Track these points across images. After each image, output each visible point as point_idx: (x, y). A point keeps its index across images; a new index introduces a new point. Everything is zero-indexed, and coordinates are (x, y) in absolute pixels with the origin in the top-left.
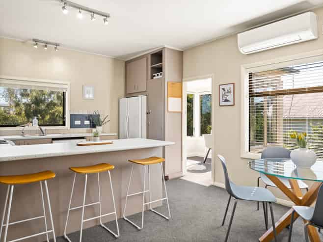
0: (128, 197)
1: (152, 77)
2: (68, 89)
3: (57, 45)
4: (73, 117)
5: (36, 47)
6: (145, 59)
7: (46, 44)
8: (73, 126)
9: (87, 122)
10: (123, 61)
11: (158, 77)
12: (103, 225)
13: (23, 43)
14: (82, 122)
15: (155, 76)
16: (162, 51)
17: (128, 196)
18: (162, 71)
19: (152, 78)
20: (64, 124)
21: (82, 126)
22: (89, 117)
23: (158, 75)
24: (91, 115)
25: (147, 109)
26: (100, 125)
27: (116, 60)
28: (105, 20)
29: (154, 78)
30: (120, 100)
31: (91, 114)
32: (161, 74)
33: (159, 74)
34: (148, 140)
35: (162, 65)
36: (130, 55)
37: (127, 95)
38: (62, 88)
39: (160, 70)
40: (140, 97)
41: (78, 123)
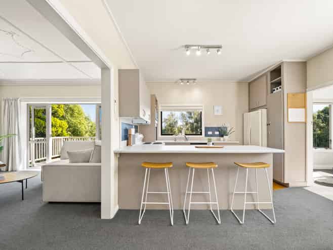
0: (235, 194)
1: (272, 91)
2: (203, 109)
3: (195, 79)
4: (207, 129)
5: (188, 84)
6: (265, 77)
7: (188, 80)
8: (206, 135)
9: (217, 133)
10: (246, 82)
11: (278, 91)
12: (212, 211)
13: (176, 82)
14: (213, 133)
15: (274, 90)
16: (280, 66)
17: (235, 192)
18: (281, 85)
19: (272, 93)
20: (201, 134)
21: (213, 135)
22: (218, 129)
23: (277, 89)
24: (220, 128)
25: (267, 121)
26: (227, 135)
27: (240, 83)
28: (218, 51)
29: (274, 92)
30: (244, 114)
31: (220, 126)
32: (280, 88)
33: (279, 88)
34: (268, 148)
35: (281, 79)
36: (251, 76)
37: (250, 110)
38: (199, 109)
39: (279, 84)
40: (260, 111)
41: (210, 133)
